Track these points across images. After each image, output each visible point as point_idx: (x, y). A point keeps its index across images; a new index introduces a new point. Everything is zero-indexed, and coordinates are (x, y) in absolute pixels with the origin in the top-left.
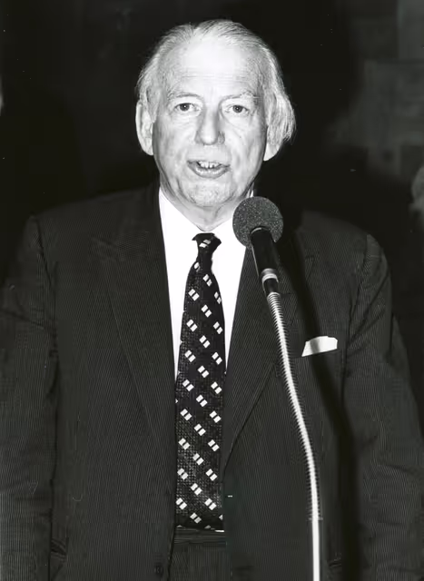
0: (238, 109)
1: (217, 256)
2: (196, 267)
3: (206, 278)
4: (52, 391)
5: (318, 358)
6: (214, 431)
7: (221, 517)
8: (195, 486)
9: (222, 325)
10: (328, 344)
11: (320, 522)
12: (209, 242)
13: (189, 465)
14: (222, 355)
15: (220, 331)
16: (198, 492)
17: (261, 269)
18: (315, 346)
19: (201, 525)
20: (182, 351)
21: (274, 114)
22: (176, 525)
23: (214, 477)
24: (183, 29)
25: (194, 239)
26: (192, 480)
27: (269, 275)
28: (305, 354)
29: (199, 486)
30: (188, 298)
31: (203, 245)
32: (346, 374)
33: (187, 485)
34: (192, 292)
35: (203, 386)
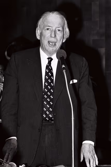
0: (59, 30)
1: (52, 62)
2: (48, 65)
3: (50, 67)
4: (17, 91)
5: (73, 84)
6: (51, 100)
7: (53, 119)
8: (47, 112)
9: (53, 77)
10: (75, 81)
11: (74, 119)
12: (50, 59)
13: (46, 107)
14: (53, 84)
15: (53, 78)
16: (48, 113)
17: (62, 65)
18: (73, 81)
19: (48, 121)
20: (45, 83)
21: (66, 32)
22: (43, 120)
23: (51, 110)
24: (48, 13)
25: (47, 59)
26: (47, 111)
27: (63, 66)
28: (70, 83)
29: (48, 112)
30: (46, 71)
31: (49, 60)
32: (79, 87)
33: (46, 112)
34: (47, 70)
35: (49, 90)
